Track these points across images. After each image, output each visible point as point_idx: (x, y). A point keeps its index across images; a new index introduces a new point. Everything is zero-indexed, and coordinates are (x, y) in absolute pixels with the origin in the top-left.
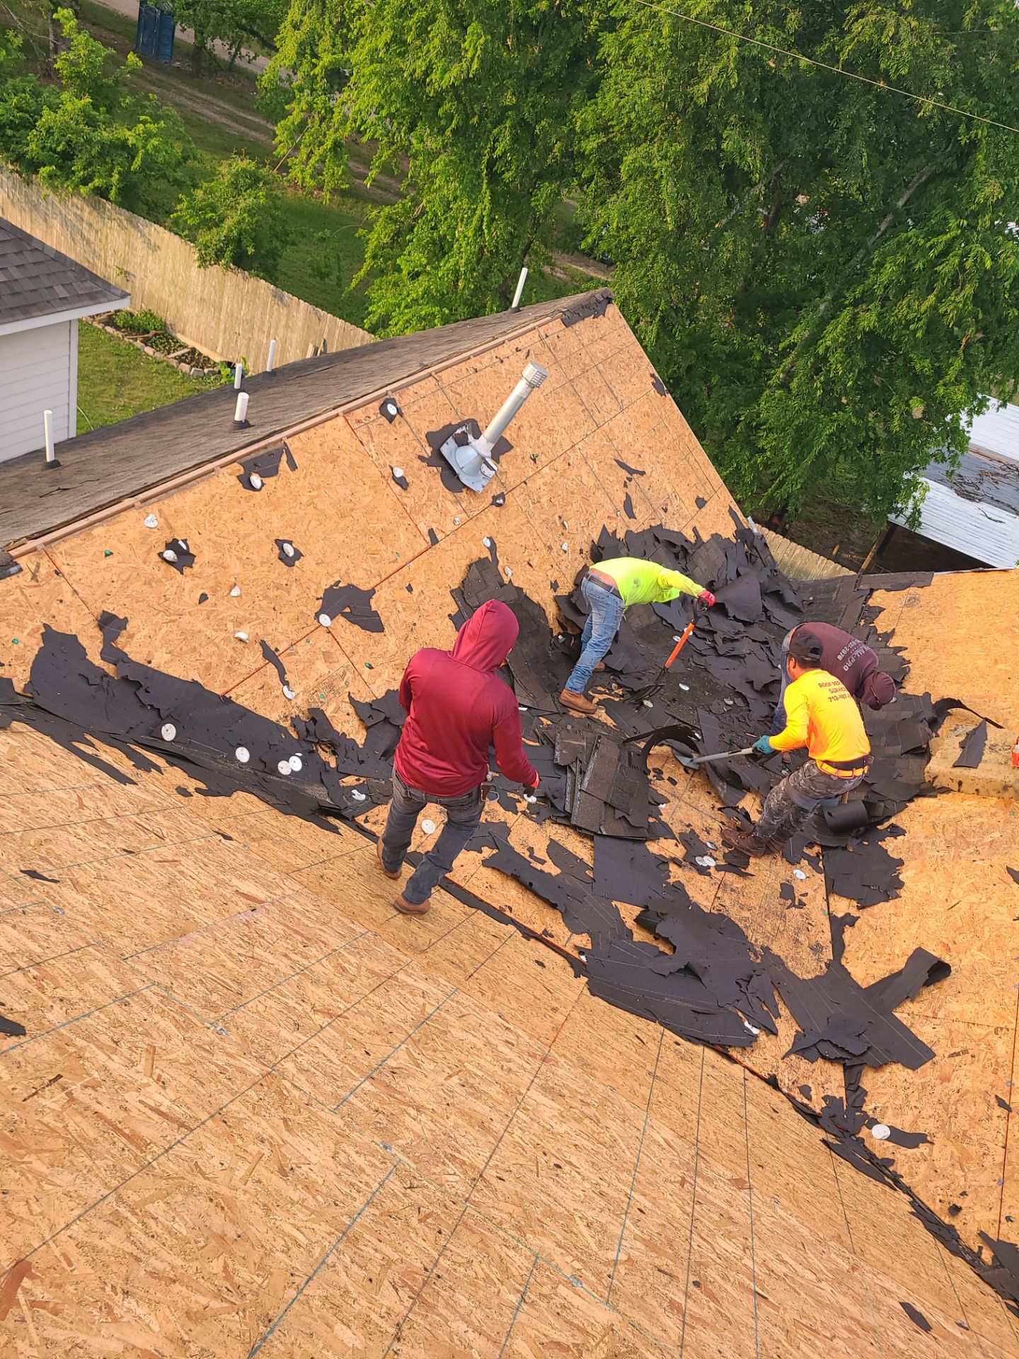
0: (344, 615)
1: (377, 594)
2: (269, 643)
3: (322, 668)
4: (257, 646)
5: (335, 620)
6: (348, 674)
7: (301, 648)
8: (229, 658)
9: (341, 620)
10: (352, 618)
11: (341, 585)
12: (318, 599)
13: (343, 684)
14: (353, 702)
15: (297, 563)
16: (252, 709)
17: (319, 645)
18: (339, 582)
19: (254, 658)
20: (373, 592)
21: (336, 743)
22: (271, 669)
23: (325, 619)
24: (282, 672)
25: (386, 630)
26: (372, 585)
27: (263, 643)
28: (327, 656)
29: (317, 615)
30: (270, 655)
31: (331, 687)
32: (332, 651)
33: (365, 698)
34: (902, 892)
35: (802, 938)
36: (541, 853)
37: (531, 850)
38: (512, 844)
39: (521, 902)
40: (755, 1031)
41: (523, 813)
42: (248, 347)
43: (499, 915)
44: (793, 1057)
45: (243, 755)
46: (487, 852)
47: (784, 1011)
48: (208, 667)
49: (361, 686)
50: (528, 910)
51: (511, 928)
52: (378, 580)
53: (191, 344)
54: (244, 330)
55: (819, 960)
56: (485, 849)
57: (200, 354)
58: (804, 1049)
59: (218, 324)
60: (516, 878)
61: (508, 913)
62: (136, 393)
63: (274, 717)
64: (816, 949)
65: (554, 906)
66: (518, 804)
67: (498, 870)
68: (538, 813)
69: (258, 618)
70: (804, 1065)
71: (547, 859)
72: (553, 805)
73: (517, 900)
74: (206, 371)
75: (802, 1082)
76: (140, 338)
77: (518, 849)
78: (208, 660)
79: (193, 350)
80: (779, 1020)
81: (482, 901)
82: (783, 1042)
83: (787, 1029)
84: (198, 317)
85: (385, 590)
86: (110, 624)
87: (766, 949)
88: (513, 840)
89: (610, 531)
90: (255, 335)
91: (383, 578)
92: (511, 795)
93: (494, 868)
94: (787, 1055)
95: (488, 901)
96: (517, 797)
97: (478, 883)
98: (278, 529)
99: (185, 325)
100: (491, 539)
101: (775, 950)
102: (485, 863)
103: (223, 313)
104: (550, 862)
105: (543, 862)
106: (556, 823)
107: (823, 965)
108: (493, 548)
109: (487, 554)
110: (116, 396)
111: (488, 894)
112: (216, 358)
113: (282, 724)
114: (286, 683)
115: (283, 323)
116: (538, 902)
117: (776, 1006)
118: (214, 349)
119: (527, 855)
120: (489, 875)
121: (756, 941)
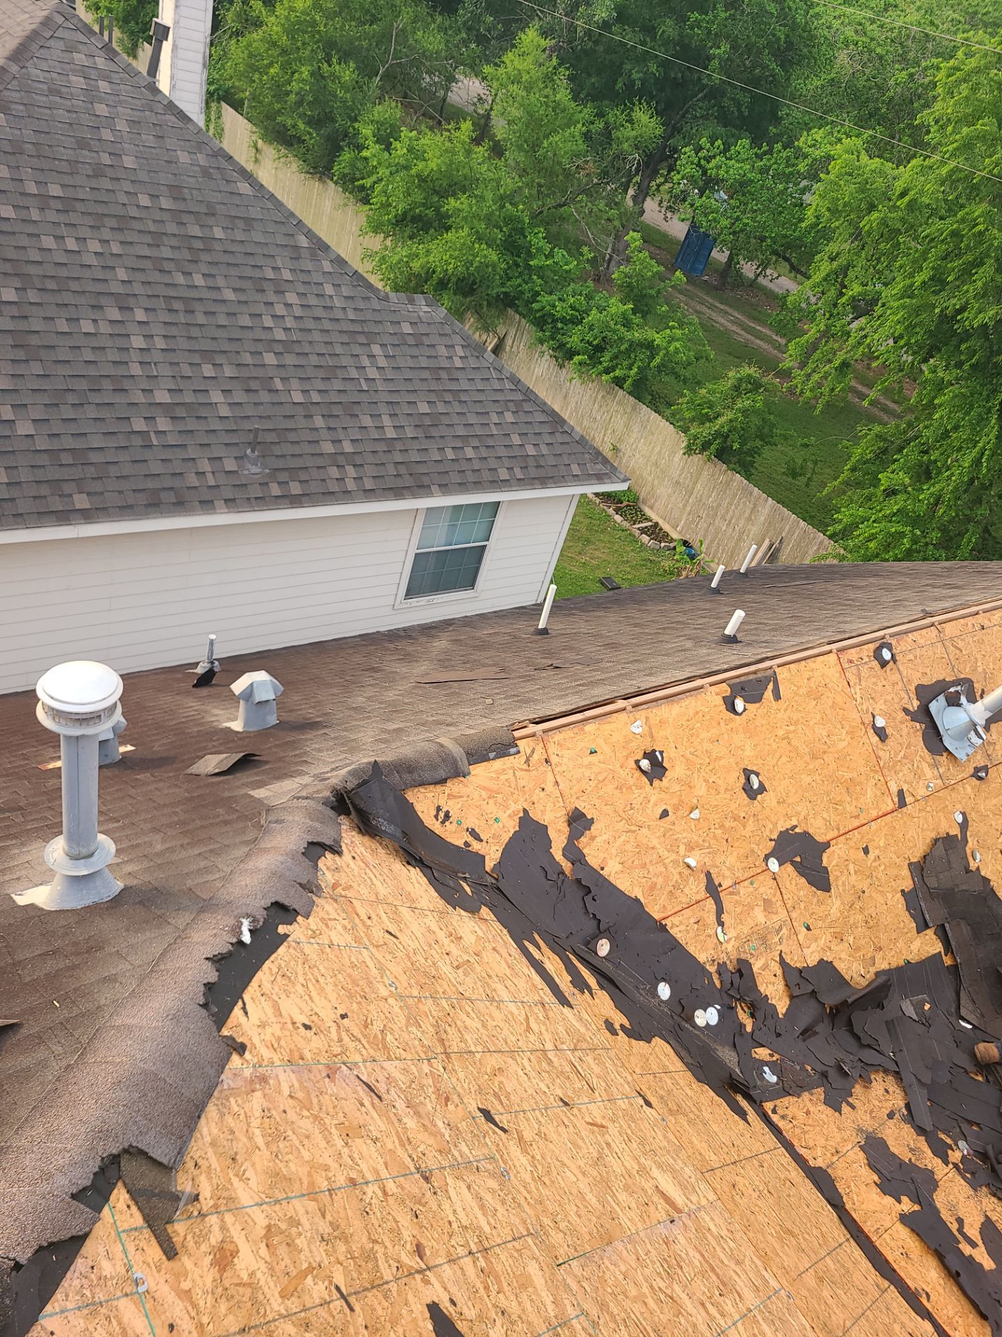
0: (793, 863)
1: (832, 848)
2: (714, 876)
3: (759, 915)
4: (703, 876)
5: (783, 867)
6: (784, 930)
7: (744, 889)
8: (673, 883)
9: (789, 868)
10: (801, 869)
11: (797, 830)
12: (771, 840)
13: (777, 939)
14: (782, 962)
15: (759, 797)
16: (683, 943)
17: (762, 890)
18: (796, 826)
19: (696, 888)
20: (827, 845)
21: (758, 1006)
22: (710, 904)
23: (774, 864)
24: (720, 911)
25: (832, 890)
26: (828, 838)
27: (708, 875)
28: (767, 904)
29: (767, 858)
30: (713, 889)
31: (764, 940)
32: (774, 900)
33: (795, 961)
36: (973, 1232)
37: (960, 1221)
38: (938, 1205)
39: (941, 1291)
41: (956, 1166)
42: (707, 531)
43: (913, 1299)
45: (664, 991)
46: (907, 1206)
48: (653, 887)
49: (795, 947)
50: (950, 1307)
51: (927, 1326)
52: (836, 833)
53: (655, 518)
54: (708, 515)
56: (905, 1199)
57: (661, 529)
59: (685, 506)
60: (940, 1257)
61: (924, 1300)
62: (597, 554)
63: (702, 957)
65: (984, 1317)
66: (950, 1152)
67: (918, 1235)
68: (973, 1174)
69: (709, 847)
71: (980, 1243)
72: (993, 1170)
73: (938, 1287)
74: (663, 544)
76: (614, 506)
77: (945, 1215)
78: (654, 880)
79: (656, 524)
81: (894, 1271)
84: (669, 496)
85: (840, 846)
86: (578, 822)
88: (940, 1199)
90: (717, 521)
91: (841, 832)
92: (943, 1136)
93: (913, 1230)
95: (902, 1274)
96: (949, 1141)
97: (892, 1244)
98: (749, 757)
99: (656, 501)
100: (964, 814)
102: (904, 1219)
103: (693, 496)
104: (982, 1248)
105: (973, 1245)
106: (994, 1195)
108: (964, 825)
109: (955, 831)
110: (580, 554)
111: (903, 1263)
112: (674, 535)
113: (708, 967)
114: (721, 924)
115: (747, 515)
116: (967, 1307)
118: (675, 527)
119: (954, 1227)
120: (903, 1233)
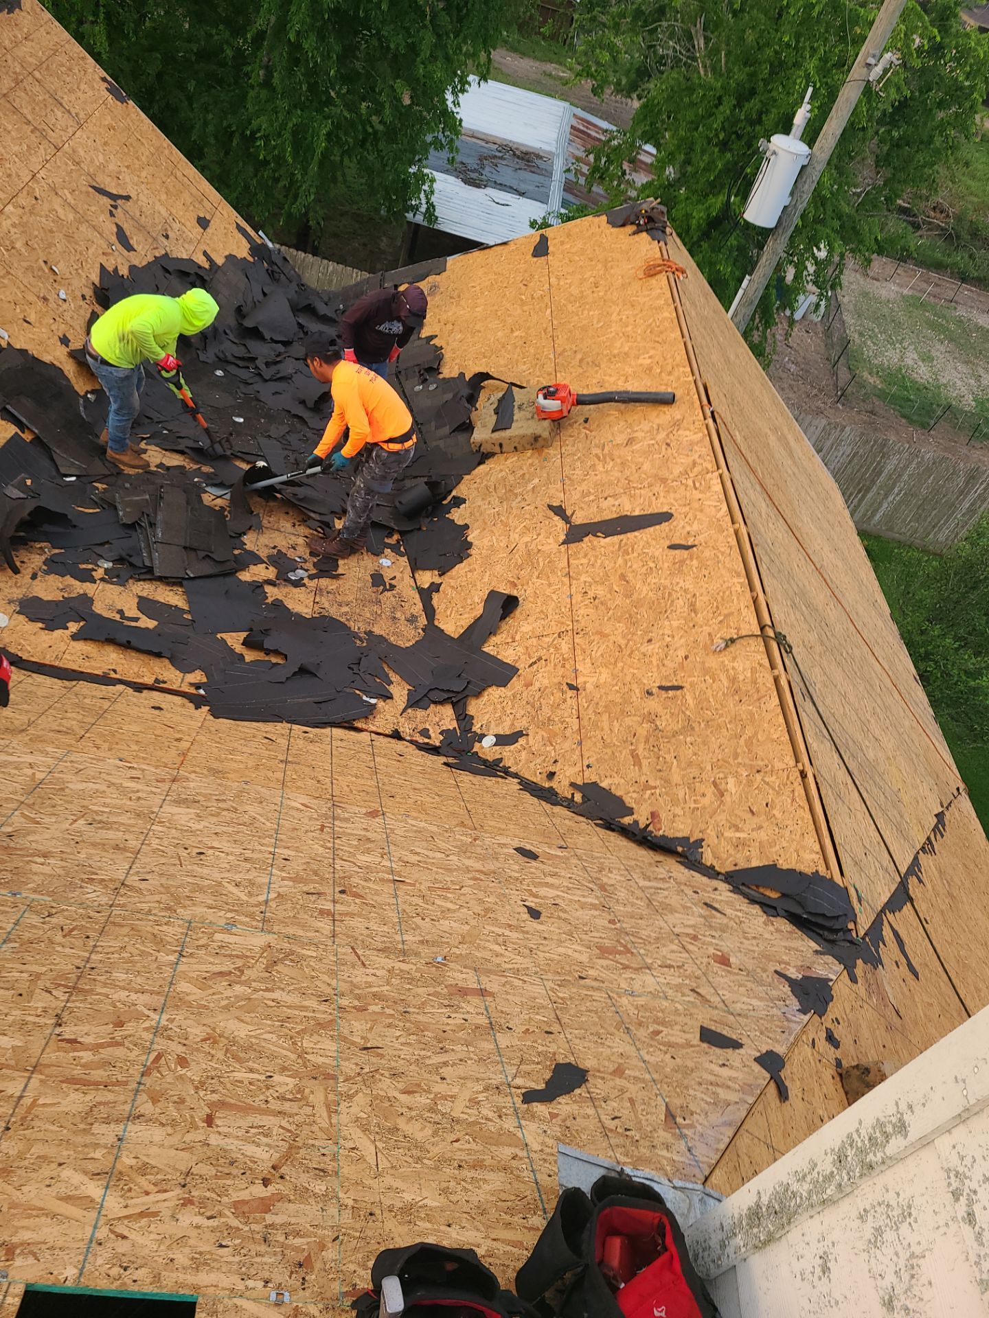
34: (472, 551)
35: (398, 615)
36: (132, 611)
37: (121, 612)
38: (99, 612)
39: (124, 661)
40: (373, 701)
41: (102, 579)
43: (104, 680)
44: (409, 710)
46: (74, 627)
47: (394, 677)
50: (134, 667)
51: (120, 687)
55: (416, 628)
56: (70, 624)
58: (416, 701)
60: (111, 641)
61: (113, 675)
64: (412, 620)
65: (158, 655)
66: (94, 573)
67: (91, 640)
68: (118, 576)
70: (420, 713)
71: (140, 615)
72: (131, 564)
73: (120, 661)
75: (421, 727)
77: (106, 614)
80: (392, 686)
81: (82, 673)
82: (399, 702)
83: (400, 691)
87: (369, 633)
88: (99, 608)
89: (110, 269)
92: (84, 566)
93: (85, 639)
94: (404, 710)
95: (89, 671)
96: (90, 566)
97: (73, 658)
101: (377, 630)
102: (75, 637)
104: (144, 618)
105: (137, 619)
106: (140, 580)
107: (420, 631)
111: (87, 664)
116: (143, 657)
117: (387, 675)
119: (118, 617)
120: (80, 646)
121: (359, 629)
